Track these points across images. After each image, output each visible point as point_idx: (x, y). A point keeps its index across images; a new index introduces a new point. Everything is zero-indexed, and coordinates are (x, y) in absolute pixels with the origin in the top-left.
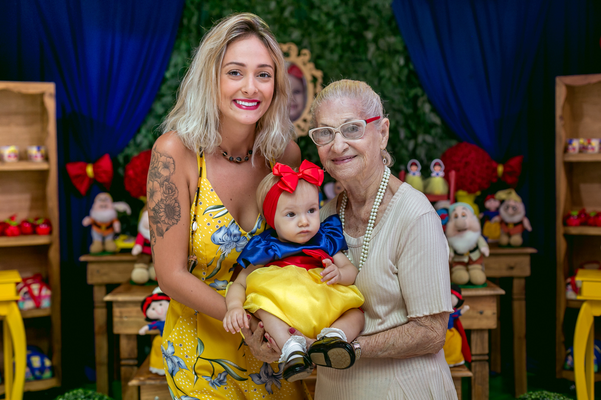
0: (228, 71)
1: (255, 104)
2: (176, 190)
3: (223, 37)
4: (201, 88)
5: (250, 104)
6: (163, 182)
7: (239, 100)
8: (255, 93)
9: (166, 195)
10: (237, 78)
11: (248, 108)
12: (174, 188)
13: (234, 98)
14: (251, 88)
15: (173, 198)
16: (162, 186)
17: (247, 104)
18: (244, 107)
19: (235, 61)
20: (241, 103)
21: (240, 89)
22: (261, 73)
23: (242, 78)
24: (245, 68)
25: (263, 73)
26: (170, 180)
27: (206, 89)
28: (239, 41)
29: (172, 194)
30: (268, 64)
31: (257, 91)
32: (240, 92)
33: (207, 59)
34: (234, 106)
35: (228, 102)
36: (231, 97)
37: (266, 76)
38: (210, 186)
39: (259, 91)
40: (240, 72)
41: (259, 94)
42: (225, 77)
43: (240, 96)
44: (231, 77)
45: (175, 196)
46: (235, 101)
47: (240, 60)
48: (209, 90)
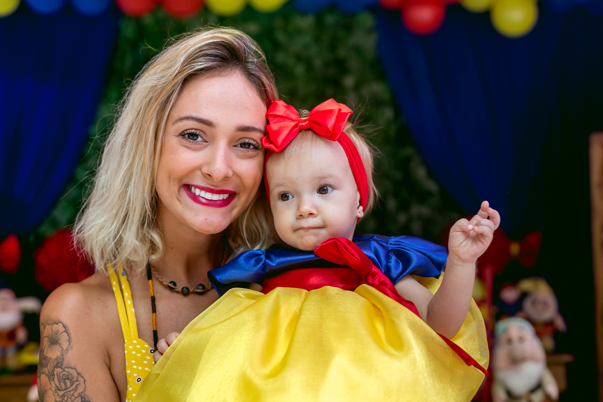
0: (180, 131)
1: (225, 196)
2: (80, 379)
3: (178, 66)
4: (126, 155)
5: (216, 197)
6: (53, 371)
7: (196, 187)
8: (226, 178)
9: (61, 393)
10: (195, 146)
11: (210, 203)
12: (75, 375)
13: (185, 181)
14: (219, 168)
15: (76, 395)
16: (52, 377)
17: (209, 196)
18: (204, 201)
19: (195, 115)
20: (198, 192)
21: (199, 168)
22: (243, 141)
23: (206, 147)
24: (213, 130)
25: (247, 141)
26: (65, 363)
27: (134, 157)
28: (208, 77)
29: (74, 387)
30: (257, 127)
31: (230, 173)
32: (199, 173)
33: (144, 103)
34: (184, 195)
35: (175, 188)
36: (180, 179)
37: (252, 147)
38: (147, 346)
39: (235, 173)
40: (203, 134)
41: (234, 178)
42: (173, 141)
43: (198, 180)
44: (184, 142)
45: (81, 389)
46: (188, 187)
47: (205, 114)
48: (140, 160)
